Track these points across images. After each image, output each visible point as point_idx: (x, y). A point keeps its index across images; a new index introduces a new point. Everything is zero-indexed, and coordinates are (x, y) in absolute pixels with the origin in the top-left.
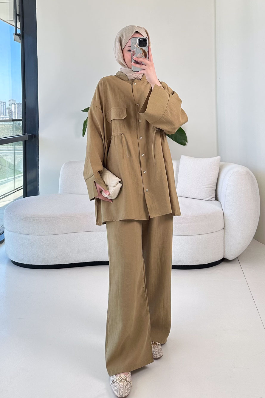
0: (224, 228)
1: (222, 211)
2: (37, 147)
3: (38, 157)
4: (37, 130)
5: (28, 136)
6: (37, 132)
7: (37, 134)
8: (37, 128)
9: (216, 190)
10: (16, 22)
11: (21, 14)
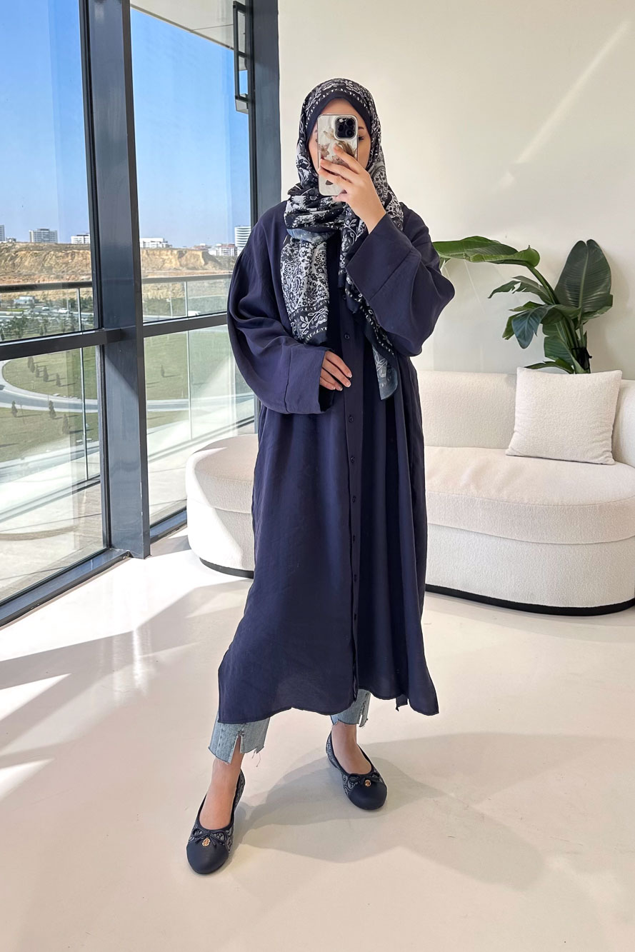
10: (237, 70)
11: (249, 52)
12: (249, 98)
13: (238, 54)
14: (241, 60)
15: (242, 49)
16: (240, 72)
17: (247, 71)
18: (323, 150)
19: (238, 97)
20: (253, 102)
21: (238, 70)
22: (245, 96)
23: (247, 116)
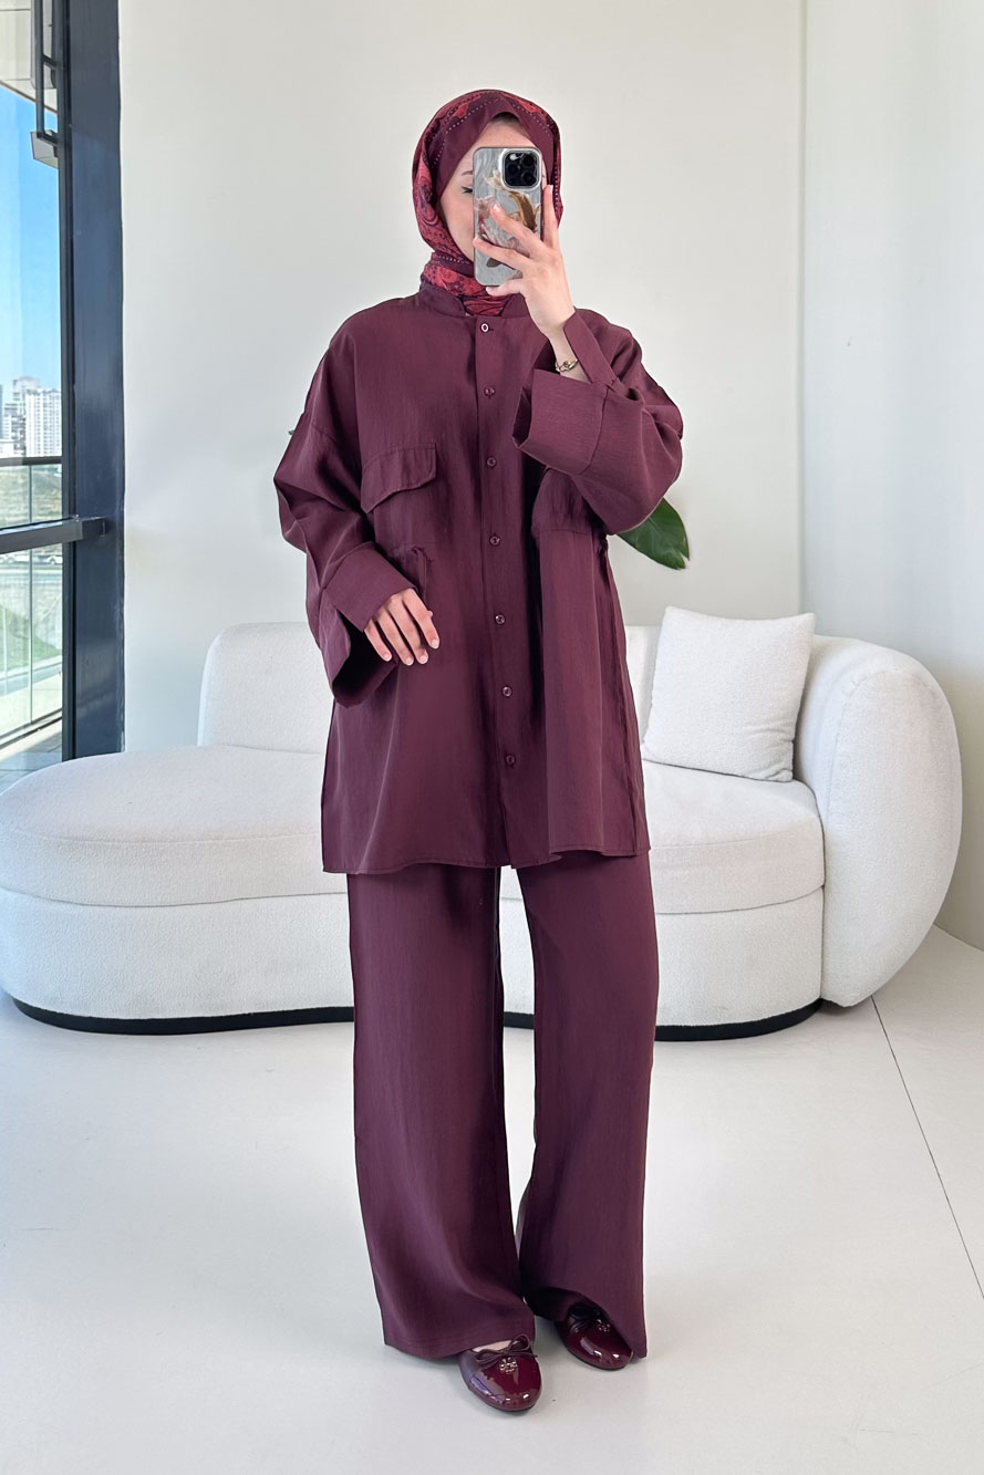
0: (823, 887)
1: (818, 821)
2: (118, 568)
3: (122, 605)
4: (118, 503)
5: (84, 523)
6: (117, 512)
7: (117, 519)
8: (118, 497)
9: (796, 742)
10: (40, 88)
11: (59, 57)
12: (59, 137)
13: (42, 60)
14: (47, 70)
15: (48, 53)
16: (46, 92)
17: (55, 91)
18: (482, 207)
19: (41, 135)
20: (68, 147)
21: (42, 88)
22: (50, 134)
23: (57, 171)
